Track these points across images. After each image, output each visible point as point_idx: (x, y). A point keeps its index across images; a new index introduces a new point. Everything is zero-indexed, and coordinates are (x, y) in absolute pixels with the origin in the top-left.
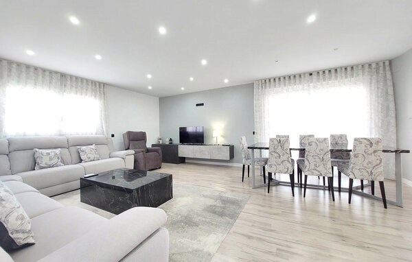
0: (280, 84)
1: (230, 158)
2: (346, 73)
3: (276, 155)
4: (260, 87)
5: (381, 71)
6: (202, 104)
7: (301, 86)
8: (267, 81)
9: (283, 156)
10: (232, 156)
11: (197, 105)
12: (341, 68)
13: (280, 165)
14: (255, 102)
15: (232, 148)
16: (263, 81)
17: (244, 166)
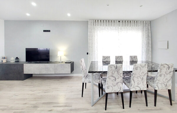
0: (103, 24)
1: (71, 72)
2: (134, 23)
3: (113, 78)
4: (92, 25)
5: (147, 26)
6: (49, 31)
7: (114, 27)
8: (97, 21)
9: (118, 79)
10: (72, 70)
11: (44, 31)
12: (133, 21)
13: (115, 86)
14: (89, 34)
15: (72, 65)
16: (94, 21)
17: (83, 84)
